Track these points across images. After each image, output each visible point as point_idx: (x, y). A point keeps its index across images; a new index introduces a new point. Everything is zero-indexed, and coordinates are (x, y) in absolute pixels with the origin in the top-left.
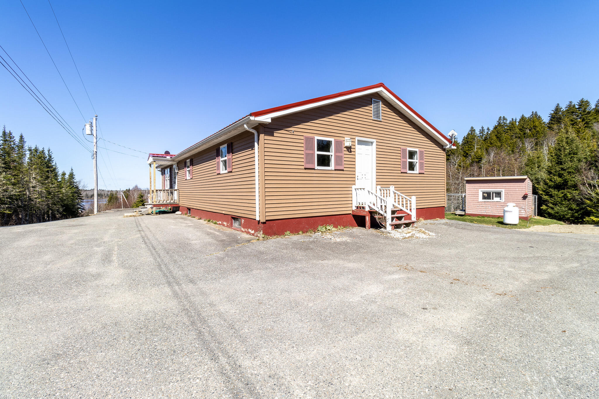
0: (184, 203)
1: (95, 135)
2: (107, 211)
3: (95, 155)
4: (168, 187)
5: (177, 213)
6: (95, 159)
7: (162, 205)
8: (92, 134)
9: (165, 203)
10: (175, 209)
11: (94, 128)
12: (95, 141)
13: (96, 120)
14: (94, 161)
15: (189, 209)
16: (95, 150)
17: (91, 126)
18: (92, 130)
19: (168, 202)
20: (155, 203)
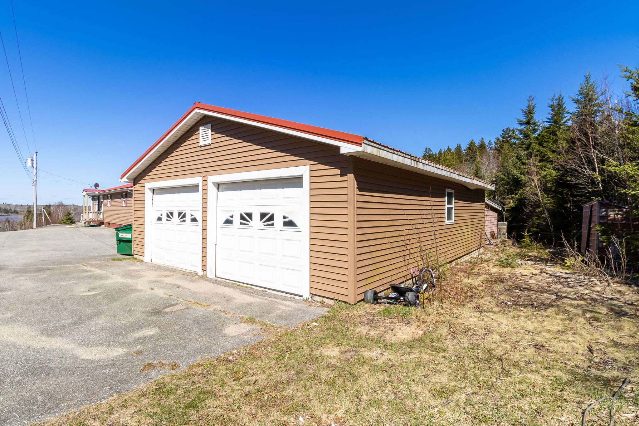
0: (106, 220)
1: (35, 167)
2: (47, 226)
3: (35, 183)
4: (96, 209)
5: (102, 226)
6: (35, 186)
7: (93, 221)
8: (33, 166)
9: (94, 220)
10: (101, 223)
11: (35, 162)
12: (35, 172)
13: (36, 155)
14: (34, 187)
15: (109, 224)
16: (35, 179)
17: (32, 160)
18: (32, 163)
19: (96, 219)
20: (87, 220)
